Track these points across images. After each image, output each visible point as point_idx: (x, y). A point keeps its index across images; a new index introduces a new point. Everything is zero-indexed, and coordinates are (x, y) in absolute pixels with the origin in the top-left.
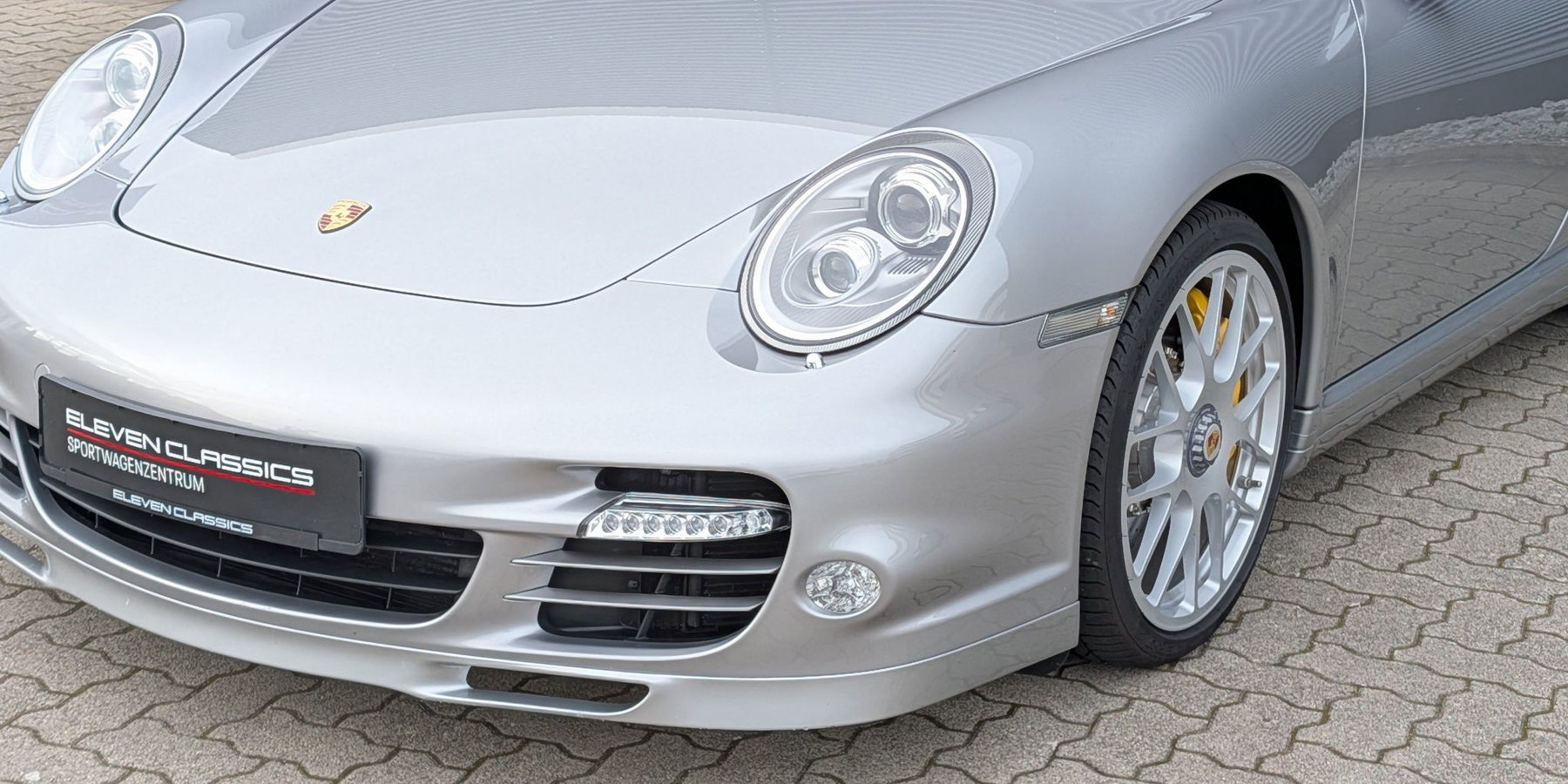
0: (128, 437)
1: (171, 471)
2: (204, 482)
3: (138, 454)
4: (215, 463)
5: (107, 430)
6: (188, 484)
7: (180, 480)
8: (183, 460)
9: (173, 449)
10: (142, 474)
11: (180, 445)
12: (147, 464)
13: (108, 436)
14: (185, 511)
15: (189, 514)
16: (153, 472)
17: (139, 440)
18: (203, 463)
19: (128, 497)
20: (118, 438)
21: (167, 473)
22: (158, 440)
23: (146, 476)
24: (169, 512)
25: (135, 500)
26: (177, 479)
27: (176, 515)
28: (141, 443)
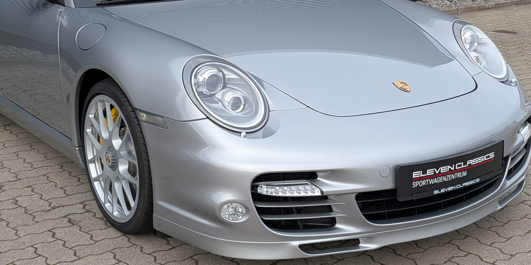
0: (442, 170)
1: (456, 174)
2: (467, 172)
3: (445, 174)
4: (471, 163)
5: (433, 172)
6: (461, 176)
7: (459, 175)
8: (462, 168)
9: (458, 166)
10: (445, 180)
11: (461, 163)
12: (448, 176)
13: (433, 174)
14: (460, 185)
15: (461, 185)
16: (450, 177)
17: (447, 169)
18: (467, 165)
19: (440, 191)
20: (437, 172)
21: (455, 175)
22: (454, 165)
23: (447, 180)
24: (455, 188)
25: (443, 191)
26: (458, 175)
27: (457, 188)
28: (447, 170)
